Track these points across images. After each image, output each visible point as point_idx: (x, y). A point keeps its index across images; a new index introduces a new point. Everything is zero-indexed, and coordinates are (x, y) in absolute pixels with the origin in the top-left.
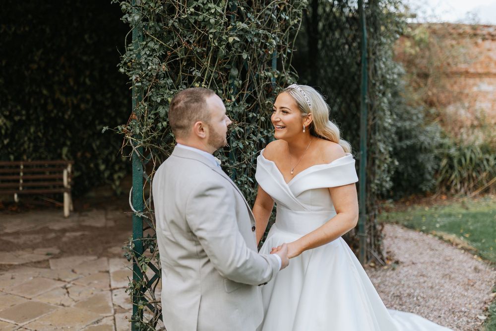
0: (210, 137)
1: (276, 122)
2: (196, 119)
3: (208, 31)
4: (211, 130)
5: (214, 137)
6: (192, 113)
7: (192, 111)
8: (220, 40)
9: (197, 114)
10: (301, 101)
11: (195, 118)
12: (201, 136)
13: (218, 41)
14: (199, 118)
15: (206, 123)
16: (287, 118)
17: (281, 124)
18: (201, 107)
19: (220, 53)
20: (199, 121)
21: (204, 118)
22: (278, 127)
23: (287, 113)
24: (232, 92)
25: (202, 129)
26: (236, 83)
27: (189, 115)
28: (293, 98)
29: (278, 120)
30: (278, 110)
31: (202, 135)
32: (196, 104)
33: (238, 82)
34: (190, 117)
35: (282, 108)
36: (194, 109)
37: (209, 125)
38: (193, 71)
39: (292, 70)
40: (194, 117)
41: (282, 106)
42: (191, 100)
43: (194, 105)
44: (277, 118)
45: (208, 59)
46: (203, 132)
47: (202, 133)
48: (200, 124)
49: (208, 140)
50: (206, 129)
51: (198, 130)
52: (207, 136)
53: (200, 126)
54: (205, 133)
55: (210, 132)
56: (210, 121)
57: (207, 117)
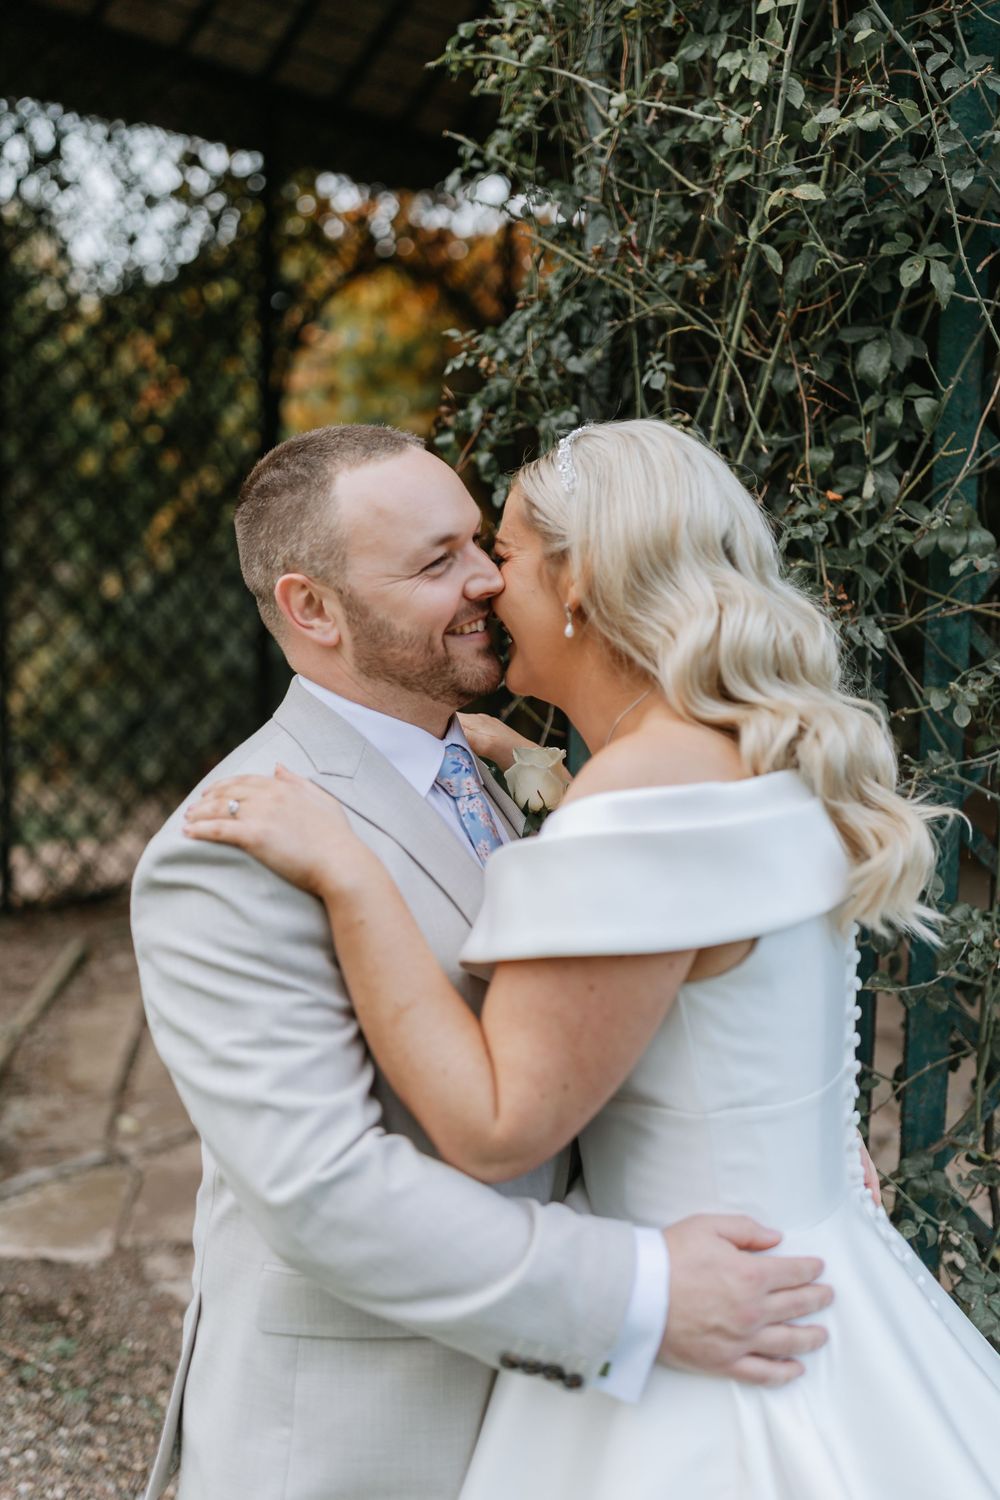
0: (355, 641)
4: (352, 609)
5: (375, 640)
9: (283, 542)
11: (279, 559)
12: (318, 636)
14: (293, 559)
15: (325, 579)
20: (294, 572)
25: (321, 606)
26: (893, 411)
31: (322, 630)
37: (340, 592)
46: (328, 619)
47: (319, 622)
48: (305, 584)
49: (355, 656)
50: (332, 606)
51: (294, 610)
52: (347, 638)
53: (304, 595)
54: (334, 625)
55: (350, 621)
56: (343, 570)
57: (325, 555)
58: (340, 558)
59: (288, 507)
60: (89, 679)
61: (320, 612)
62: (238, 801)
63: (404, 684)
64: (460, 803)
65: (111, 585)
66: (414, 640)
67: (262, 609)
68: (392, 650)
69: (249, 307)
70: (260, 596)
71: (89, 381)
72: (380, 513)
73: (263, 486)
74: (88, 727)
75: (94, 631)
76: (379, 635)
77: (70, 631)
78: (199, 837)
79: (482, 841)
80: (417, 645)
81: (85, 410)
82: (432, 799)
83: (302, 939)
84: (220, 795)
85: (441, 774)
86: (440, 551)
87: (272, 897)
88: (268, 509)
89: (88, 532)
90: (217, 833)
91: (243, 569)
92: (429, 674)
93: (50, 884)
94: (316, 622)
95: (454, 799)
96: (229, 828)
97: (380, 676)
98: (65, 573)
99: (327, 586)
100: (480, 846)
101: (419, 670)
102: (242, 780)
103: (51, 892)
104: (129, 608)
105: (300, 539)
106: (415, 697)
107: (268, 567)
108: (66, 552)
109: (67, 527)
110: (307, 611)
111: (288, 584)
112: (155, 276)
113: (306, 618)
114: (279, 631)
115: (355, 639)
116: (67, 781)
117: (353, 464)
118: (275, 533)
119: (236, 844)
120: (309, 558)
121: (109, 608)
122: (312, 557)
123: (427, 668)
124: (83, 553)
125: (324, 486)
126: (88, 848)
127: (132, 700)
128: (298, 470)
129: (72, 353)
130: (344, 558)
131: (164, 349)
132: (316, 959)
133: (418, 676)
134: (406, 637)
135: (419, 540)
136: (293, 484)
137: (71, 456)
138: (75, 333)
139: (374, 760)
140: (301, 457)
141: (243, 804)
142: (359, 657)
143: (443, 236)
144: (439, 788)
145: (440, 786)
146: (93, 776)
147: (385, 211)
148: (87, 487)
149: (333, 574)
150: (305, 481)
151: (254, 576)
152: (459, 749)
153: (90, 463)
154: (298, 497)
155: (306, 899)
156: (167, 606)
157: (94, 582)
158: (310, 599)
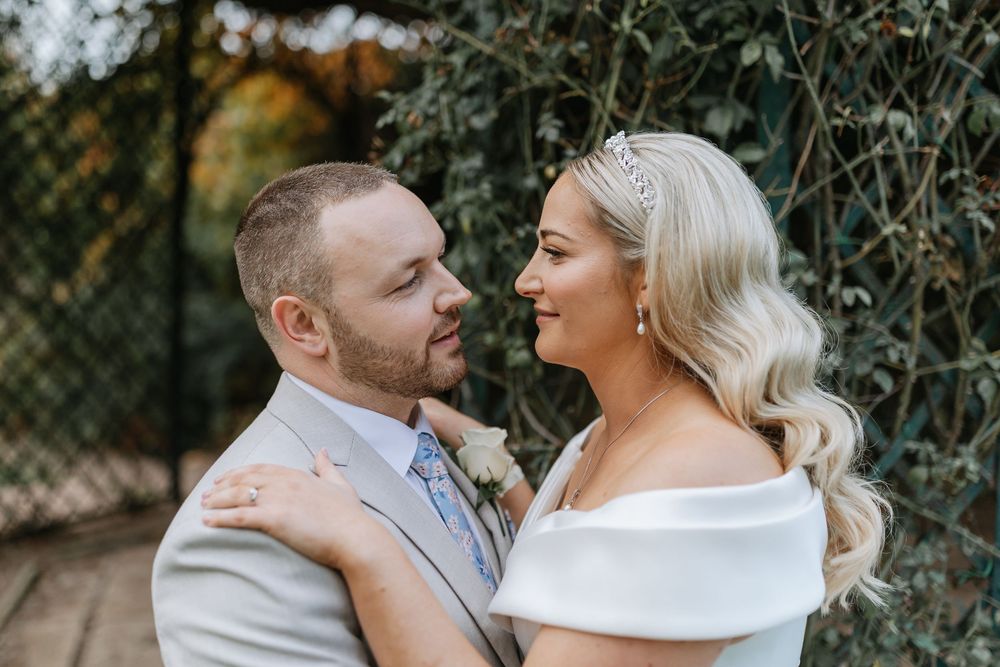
2: (279, 287)
5: (357, 353)
6: (264, 261)
10: (616, 197)
11: (274, 283)
12: (309, 347)
14: (285, 280)
15: (314, 299)
25: (311, 323)
27: (259, 268)
28: (581, 187)
31: (311, 343)
34: (263, 275)
35: (543, 234)
37: (327, 311)
40: (271, 277)
46: (317, 334)
48: (296, 305)
49: (340, 364)
50: (320, 322)
51: (287, 325)
52: (333, 350)
53: (296, 313)
54: (322, 338)
55: (335, 337)
56: (329, 293)
57: (313, 279)
58: (327, 282)
59: (281, 238)
60: (44, 364)
61: (310, 327)
62: (257, 489)
63: (381, 388)
64: (431, 484)
65: (61, 293)
66: (393, 354)
67: (259, 322)
68: (374, 361)
69: (168, 95)
70: (258, 311)
71: (47, 144)
72: (360, 242)
73: (258, 218)
74: (42, 400)
75: (47, 328)
76: (361, 349)
77: (30, 328)
78: (220, 526)
79: (452, 516)
80: (397, 357)
81: (45, 165)
82: (407, 480)
83: (323, 613)
84: (237, 481)
85: (415, 460)
86: (411, 273)
87: (297, 577)
88: (263, 239)
89: (44, 254)
90: (240, 520)
91: (244, 288)
92: (406, 380)
93: (10, 520)
94: (307, 336)
95: (425, 480)
96: (250, 515)
97: (361, 380)
98: (27, 286)
99: (316, 305)
100: (450, 521)
101: (396, 377)
102: (257, 469)
103: (10, 526)
104: (76, 310)
105: (292, 266)
106: (390, 396)
107: (264, 288)
108: (26, 268)
109: (28, 251)
110: (299, 326)
111: (282, 306)
112: (98, 72)
113: (298, 332)
114: (273, 340)
115: (340, 351)
116: (26, 442)
117: (337, 200)
118: (269, 260)
119: (259, 529)
120: (301, 282)
121: (60, 312)
122: (303, 281)
123: (404, 375)
124: (41, 271)
125: (312, 218)
126: (40, 491)
127: (75, 379)
128: (289, 205)
129: (37, 123)
130: (330, 282)
131: (105, 122)
132: (337, 630)
133: (396, 381)
134: (387, 351)
135: (391, 264)
136: (286, 217)
137: (33, 199)
138: (37, 110)
139: (363, 451)
140: (291, 193)
141: (260, 491)
142: (343, 364)
143: (305, 51)
144: (413, 472)
145: (414, 470)
146: (46, 438)
147: (264, 32)
148: (45, 222)
149: (322, 295)
150: (295, 214)
151: (252, 293)
152: (428, 437)
153: (48, 203)
154: (289, 229)
155: (328, 576)
156: (104, 309)
157: (49, 291)
158: (302, 317)
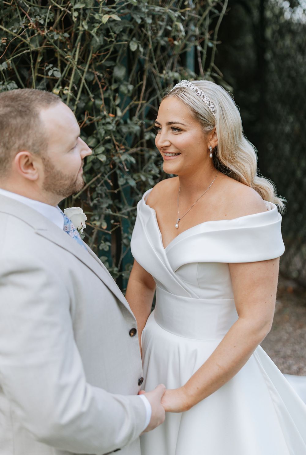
0: (46, 178)
1: (165, 148)
2: (19, 148)
3: (72, 7)
4: (48, 166)
5: (54, 178)
6: (11, 135)
7: (10, 134)
8: (92, 21)
9: (19, 139)
10: (201, 107)
11: (16, 146)
12: (29, 176)
13: (88, 22)
14: (24, 145)
15: (38, 153)
16: (181, 139)
17: (172, 150)
18: (28, 126)
19: (93, 42)
20: (24, 151)
21: (34, 145)
22: (168, 155)
23: (180, 130)
24: (118, 102)
25: (32, 165)
26: (123, 88)
27: (6, 139)
28: (186, 104)
29: (167, 144)
30: (164, 129)
31: (31, 174)
32: (19, 120)
33: (127, 88)
34: (9, 142)
35: (170, 123)
36: (16, 129)
37: (44, 159)
38: (49, 69)
39: (213, 70)
40: (14, 143)
41: (171, 121)
42: (11, 112)
43: (17, 122)
44: (165, 141)
45: (76, 51)
46: (34, 169)
47: (30, 171)
48: (27, 156)
49: (44, 183)
51: (21, 166)
52: (42, 177)
53: (25, 160)
54: (37, 172)
55: (45, 171)
56: (46, 151)
57: (39, 144)
76: (56, 176)
85: (64, 224)
95: (67, 232)
99: (38, 156)
105: (28, 138)
110: (26, 166)
113: (25, 169)
117: (46, 107)
130: (47, 146)
149: (42, 152)
158: (28, 161)
